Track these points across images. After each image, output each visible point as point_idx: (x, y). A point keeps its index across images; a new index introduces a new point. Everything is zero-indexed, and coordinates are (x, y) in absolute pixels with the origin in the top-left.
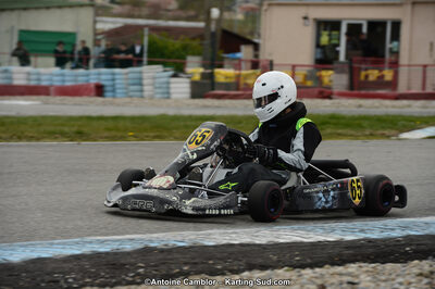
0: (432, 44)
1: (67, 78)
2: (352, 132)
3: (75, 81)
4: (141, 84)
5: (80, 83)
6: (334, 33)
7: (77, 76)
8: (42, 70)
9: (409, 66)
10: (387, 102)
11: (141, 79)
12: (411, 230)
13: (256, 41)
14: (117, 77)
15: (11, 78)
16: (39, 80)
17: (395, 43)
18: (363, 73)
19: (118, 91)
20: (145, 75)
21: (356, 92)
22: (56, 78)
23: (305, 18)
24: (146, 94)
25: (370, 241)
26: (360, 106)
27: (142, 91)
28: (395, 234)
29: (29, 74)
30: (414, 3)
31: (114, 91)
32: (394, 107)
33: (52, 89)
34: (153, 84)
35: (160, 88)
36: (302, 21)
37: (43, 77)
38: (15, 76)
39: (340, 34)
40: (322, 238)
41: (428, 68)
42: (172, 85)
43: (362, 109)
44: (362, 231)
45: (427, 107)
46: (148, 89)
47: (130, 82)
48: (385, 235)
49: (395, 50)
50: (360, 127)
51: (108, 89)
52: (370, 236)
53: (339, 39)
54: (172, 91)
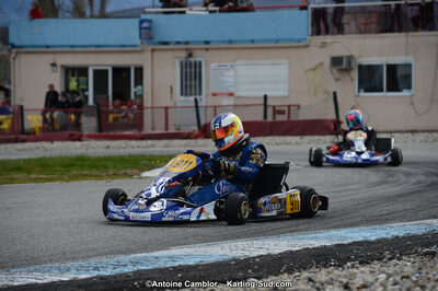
0: (171, 88)
2: (97, 173)
6: (81, 78)
9: (152, 108)
10: (133, 143)
12: (141, 264)
13: (7, 86)
17: (139, 87)
18: (111, 116)
21: (104, 134)
23: (54, 65)
25: (102, 278)
26: (108, 147)
28: (126, 270)
30: (153, 50)
32: (139, 147)
36: (50, 68)
39: (87, 80)
40: (56, 279)
41: (170, 110)
43: (108, 150)
44: (96, 269)
45: (168, 147)
48: (118, 271)
49: (138, 93)
50: (105, 167)
52: (103, 273)
53: (87, 84)
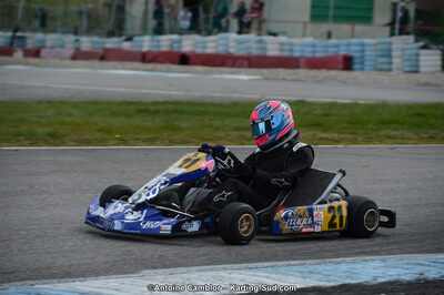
1: (318, 49)
3: (326, 52)
4: (390, 56)
5: (329, 54)
7: (327, 47)
8: (295, 41)
11: (390, 50)
14: (367, 48)
15: (265, 49)
16: (291, 50)
19: (367, 63)
20: (394, 47)
22: (308, 49)
24: (394, 66)
27: (391, 63)
29: (282, 44)
31: (362, 63)
33: (302, 60)
34: (402, 56)
35: (408, 60)
37: (296, 48)
38: (269, 46)
42: (421, 58)
46: (397, 61)
47: (379, 53)
51: (356, 61)
54: (421, 64)
